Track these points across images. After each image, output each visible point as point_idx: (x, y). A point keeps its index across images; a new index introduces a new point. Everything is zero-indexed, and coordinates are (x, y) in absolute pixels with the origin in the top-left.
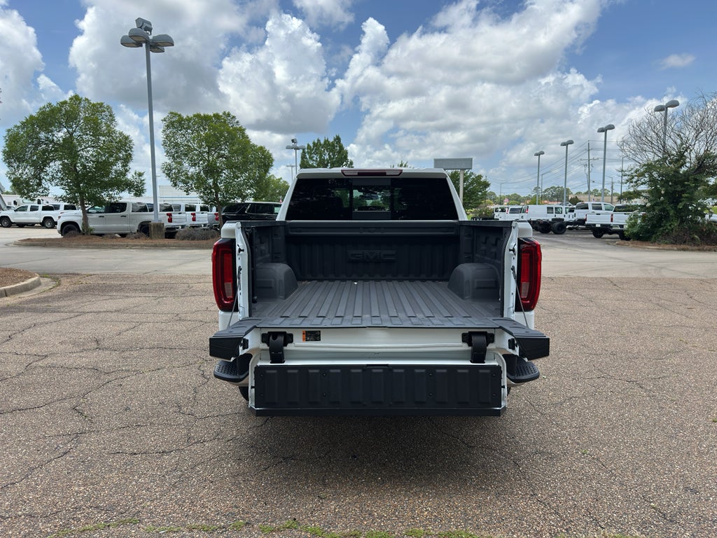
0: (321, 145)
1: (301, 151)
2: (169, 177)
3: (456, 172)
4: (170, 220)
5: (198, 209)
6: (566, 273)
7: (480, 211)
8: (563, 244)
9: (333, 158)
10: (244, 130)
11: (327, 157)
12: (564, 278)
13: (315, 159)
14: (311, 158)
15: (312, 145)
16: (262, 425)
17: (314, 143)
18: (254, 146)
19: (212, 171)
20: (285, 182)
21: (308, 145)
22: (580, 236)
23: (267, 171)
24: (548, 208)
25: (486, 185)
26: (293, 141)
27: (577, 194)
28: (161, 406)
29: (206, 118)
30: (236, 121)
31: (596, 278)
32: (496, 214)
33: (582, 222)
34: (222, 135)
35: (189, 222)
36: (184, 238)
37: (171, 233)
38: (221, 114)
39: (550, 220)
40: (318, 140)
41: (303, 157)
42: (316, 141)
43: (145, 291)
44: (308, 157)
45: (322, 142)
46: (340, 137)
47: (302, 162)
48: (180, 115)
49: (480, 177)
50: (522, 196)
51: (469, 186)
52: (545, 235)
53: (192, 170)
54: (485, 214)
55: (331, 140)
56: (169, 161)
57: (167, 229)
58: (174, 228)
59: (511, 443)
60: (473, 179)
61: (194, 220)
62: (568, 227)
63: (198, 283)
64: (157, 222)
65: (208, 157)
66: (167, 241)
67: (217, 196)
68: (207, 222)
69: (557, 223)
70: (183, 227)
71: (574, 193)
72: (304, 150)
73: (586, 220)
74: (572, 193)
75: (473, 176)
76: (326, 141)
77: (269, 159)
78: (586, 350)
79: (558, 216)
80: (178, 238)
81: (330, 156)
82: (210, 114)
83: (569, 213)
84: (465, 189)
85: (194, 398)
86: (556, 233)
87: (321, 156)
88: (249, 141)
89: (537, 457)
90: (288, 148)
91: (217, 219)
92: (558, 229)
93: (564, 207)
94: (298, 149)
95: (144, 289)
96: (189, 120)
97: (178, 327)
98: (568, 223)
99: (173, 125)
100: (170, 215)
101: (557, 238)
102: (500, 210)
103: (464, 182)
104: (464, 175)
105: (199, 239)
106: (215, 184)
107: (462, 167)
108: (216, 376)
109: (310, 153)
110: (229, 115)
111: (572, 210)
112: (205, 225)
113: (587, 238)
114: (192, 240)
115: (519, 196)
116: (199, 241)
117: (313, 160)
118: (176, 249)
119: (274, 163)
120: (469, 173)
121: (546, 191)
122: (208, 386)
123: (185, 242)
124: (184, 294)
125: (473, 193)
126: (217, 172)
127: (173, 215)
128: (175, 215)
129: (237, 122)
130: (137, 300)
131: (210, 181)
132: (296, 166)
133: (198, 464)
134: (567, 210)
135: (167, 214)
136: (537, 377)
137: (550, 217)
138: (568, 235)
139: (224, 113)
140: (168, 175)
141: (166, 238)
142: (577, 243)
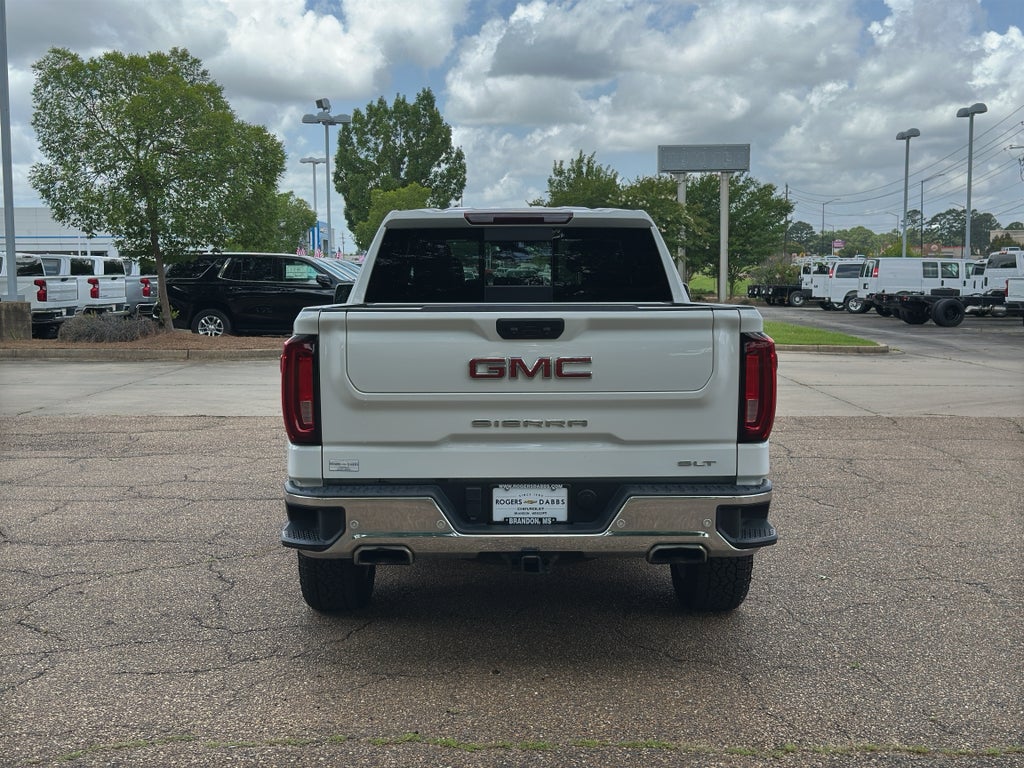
0: (386, 111)
1: (339, 127)
2: (48, 196)
3: (711, 178)
4: (42, 297)
5: (99, 270)
6: (926, 410)
7: (769, 272)
8: (948, 348)
9: (417, 144)
10: (220, 90)
11: (400, 141)
12: (921, 419)
13: (371, 145)
14: (363, 143)
15: (364, 112)
16: (343, 640)
17: (370, 107)
18: (241, 126)
19: (144, 182)
20: (301, 201)
21: (357, 113)
22: (996, 330)
23: (270, 184)
24: (924, 264)
25: (785, 208)
26: (320, 104)
27: (1010, 227)
28: (164, 619)
29: (135, 63)
30: (201, 70)
31: (987, 420)
32: (806, 278)
33: (999, 296)
34: (168, 101)
35: (84, 300)
36: (78, 337)
37: (45, 326)
38: (167, 53)
39: (928, 293)
40: (381, 102)
41: (344, 141)
42: (375, 104)
43: (41, 446)
44: (355, 140)
45: (390, 105)
46: (434, 93)
47: (340, 152)
48: (74, 58)
49: (769, 189)
50: (878, 234)
51: (744, 210)
52: (915, 329)
53: (101, 182)
54: (782, 279)
55: (411, 101)
56: (47, 161)
57: (36, 316)
58: (52, 315)
59: (743, 656)
60: (753, 194)
61: (95, 294)
62: (969, 309)
63: (147, 431)
64: (15, 300)
65: (137, 152)
66: (39, 345)
67: (155, 240)
68: (124, 300)
69: (943, 301)
70: (70, 311)
71: (1005, 225)
72: (346, 125)
73: (1005, 293)
74: (998, 225)
75: (752, 188)
76: (400, 104)
77: (275, 155)
78: (913, 539)
79: (950, 284)
80: (64, 337)
81: (408, 140)
82: (141, 55)
83: (973, 277)
84: (732, 218)
85: (219, 608)
86: (940, 324)
87: (387, 139)
88: (231, 117)
89: (779, 673)
90: (308, 119)
91: (146, 293)
92: (946, 315)
93: (962, 263)
94: (332, 122)
95: (39, 445)
96: (94, 66)
97: (141, 507)
98: (971, 300)
99: (58, 78)
100: (41, 284)
101: (942, 336)
102: (816, 268)
103: (731, 200)
104: (732, 183)
105: (113, 339)
106: (152, 213)
107: (726, 166)
108: (286, 544)
109: (361, 132)
110: (184, 56)
111: (979, 270)
112: (119, 307)
113: (1009, 336)
114: (97, 341)
115: (870, 234)
116: (113, 345)
117: (368, 149)
118: (62, 362)
119: (286, 165)
120: (742, 179)
121: (934, 220)
122: (236, 593)
123: (82, 347)
124: (124, 452)
125: (752, 227)
126: (157, 183)
127: (48, 284)
128: (53, 285)
129: (204, 73)
130: (35, 464)
131: (142, 205)
132: (327, 161)
133: (257, 683)
134: (970, 269)
135: (36, 283)
136: (773, 542)
137: (927, 287)
138: (968, 327)
139: (174, 52)
140: (46, 193)
141: (34, 337)
142: (981, 346)
